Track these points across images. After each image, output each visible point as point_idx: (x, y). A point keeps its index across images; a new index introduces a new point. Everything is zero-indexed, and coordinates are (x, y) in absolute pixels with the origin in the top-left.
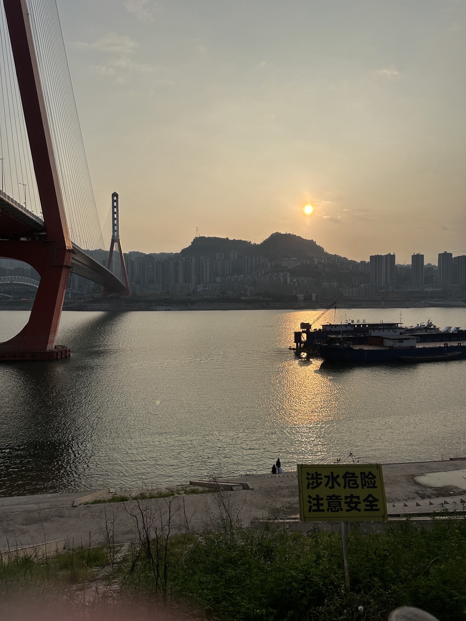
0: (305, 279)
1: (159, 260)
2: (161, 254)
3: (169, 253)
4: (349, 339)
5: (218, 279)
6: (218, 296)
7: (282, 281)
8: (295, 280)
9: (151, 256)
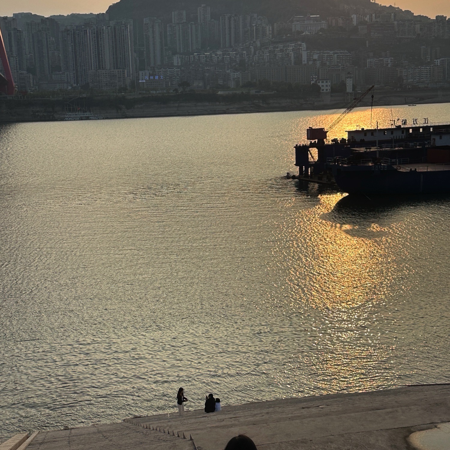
0: (334, 53)
1: (69, 28)
2: (73, 15)
3: (86, 14)
4: (393, 154)
5: (176, 60)
6: (176, 90)
7: (292, 59)
8: (316, 57)
9: (53, 21)
